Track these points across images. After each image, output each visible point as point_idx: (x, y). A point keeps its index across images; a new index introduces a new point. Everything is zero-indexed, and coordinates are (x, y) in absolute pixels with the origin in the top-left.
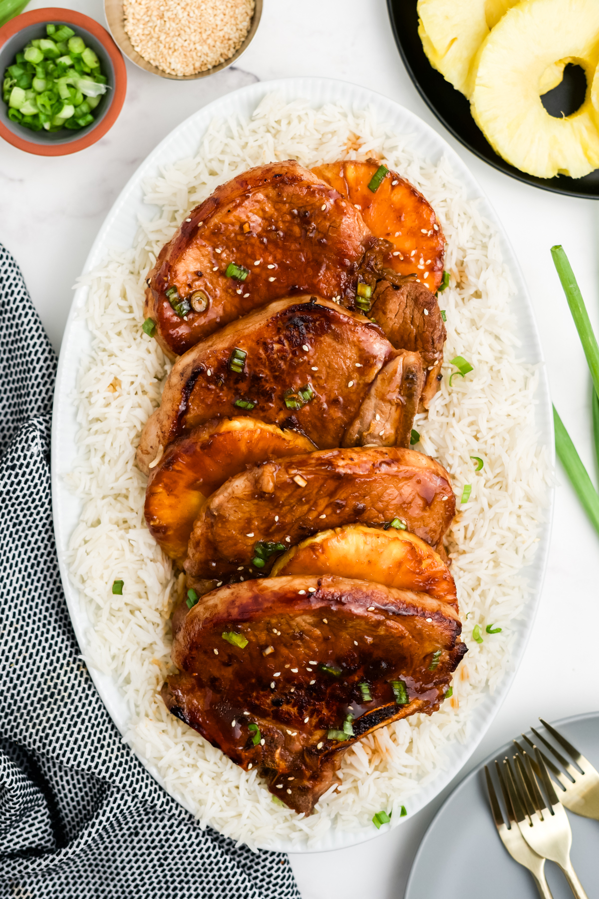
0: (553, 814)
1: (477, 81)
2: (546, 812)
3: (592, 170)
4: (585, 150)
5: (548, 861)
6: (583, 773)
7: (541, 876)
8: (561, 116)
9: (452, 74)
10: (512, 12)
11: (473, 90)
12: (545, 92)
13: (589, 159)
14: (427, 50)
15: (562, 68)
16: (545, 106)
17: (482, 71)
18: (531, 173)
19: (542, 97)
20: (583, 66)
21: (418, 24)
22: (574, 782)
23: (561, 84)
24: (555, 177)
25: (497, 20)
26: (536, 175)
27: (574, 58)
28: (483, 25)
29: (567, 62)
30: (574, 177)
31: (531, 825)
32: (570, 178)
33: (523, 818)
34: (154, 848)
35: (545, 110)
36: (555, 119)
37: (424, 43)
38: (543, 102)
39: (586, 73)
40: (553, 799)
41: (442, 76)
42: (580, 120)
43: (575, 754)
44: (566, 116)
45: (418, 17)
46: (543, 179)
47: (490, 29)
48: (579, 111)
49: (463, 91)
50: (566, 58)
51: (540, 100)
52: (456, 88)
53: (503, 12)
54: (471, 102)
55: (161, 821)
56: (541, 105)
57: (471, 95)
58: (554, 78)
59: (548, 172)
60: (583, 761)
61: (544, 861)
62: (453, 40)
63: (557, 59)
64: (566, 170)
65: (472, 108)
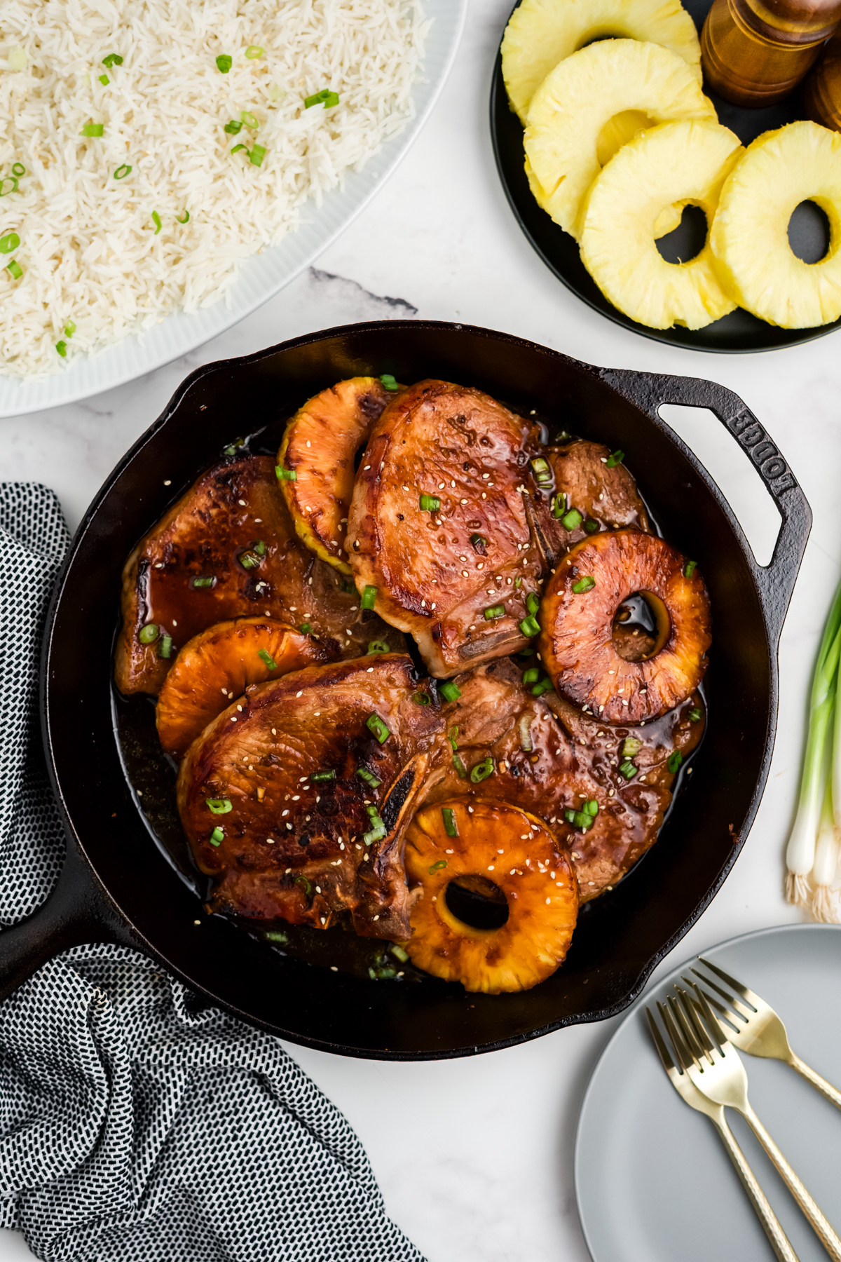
0: (723, 1055)
1: (587, 223)
2: (714, 1053)
3: (712, 322)
4: (704, 299)
5: (726, 1108)
6: (756, 1011)
7: (721, 1120)
8: (677, 262)
9: (560, 215)
10: (625, 149)
11: (582, 233)
12: (661, 235)
13: (708, 309)
14: (533, 188)
15: (680, 210)
16: (660, 251)
17: (591, 213)
18: (645, 323)
19: (657, 241)
20: (703, 208)
21: (524, 160)
22: (747, 1021)
23: (680, 227)
24: (671, 328)
25: (609, 158)
26: (650, 326)
27: (693, 200)
28: (594, 162)
29: (686, 204)
30: (691, 328)
31: (702, 1071)
32: (687, 329)
33: (692, 1062)
34: (228, 1115)
35: (660, 255)
36: (671, 265)
37: (530, 181)
38: (658, 247)
39: (707, 216)
40: (721, 1039)
41: (549, 217)
42: (697, 267)
43: (740, 989)
44: (684, 261)
45: (525, 153)
46: (657, 330)
47: (602, 166)
48: (699, 257)
49: (572, 233)
50: (685, 200)
51: (655, 245)
52: (564, 230)
53: (616, 150)
54: (580, 245)
55: (234, 1081)
56: (656, 250)
57: (580, 238)
58: (671, 221)
59: (664, 324)
60: (751, 996)
61: (722, 1108)
62: (562, 178)
63: (674, 200)
64: (682, 321)
65: (581, 251)
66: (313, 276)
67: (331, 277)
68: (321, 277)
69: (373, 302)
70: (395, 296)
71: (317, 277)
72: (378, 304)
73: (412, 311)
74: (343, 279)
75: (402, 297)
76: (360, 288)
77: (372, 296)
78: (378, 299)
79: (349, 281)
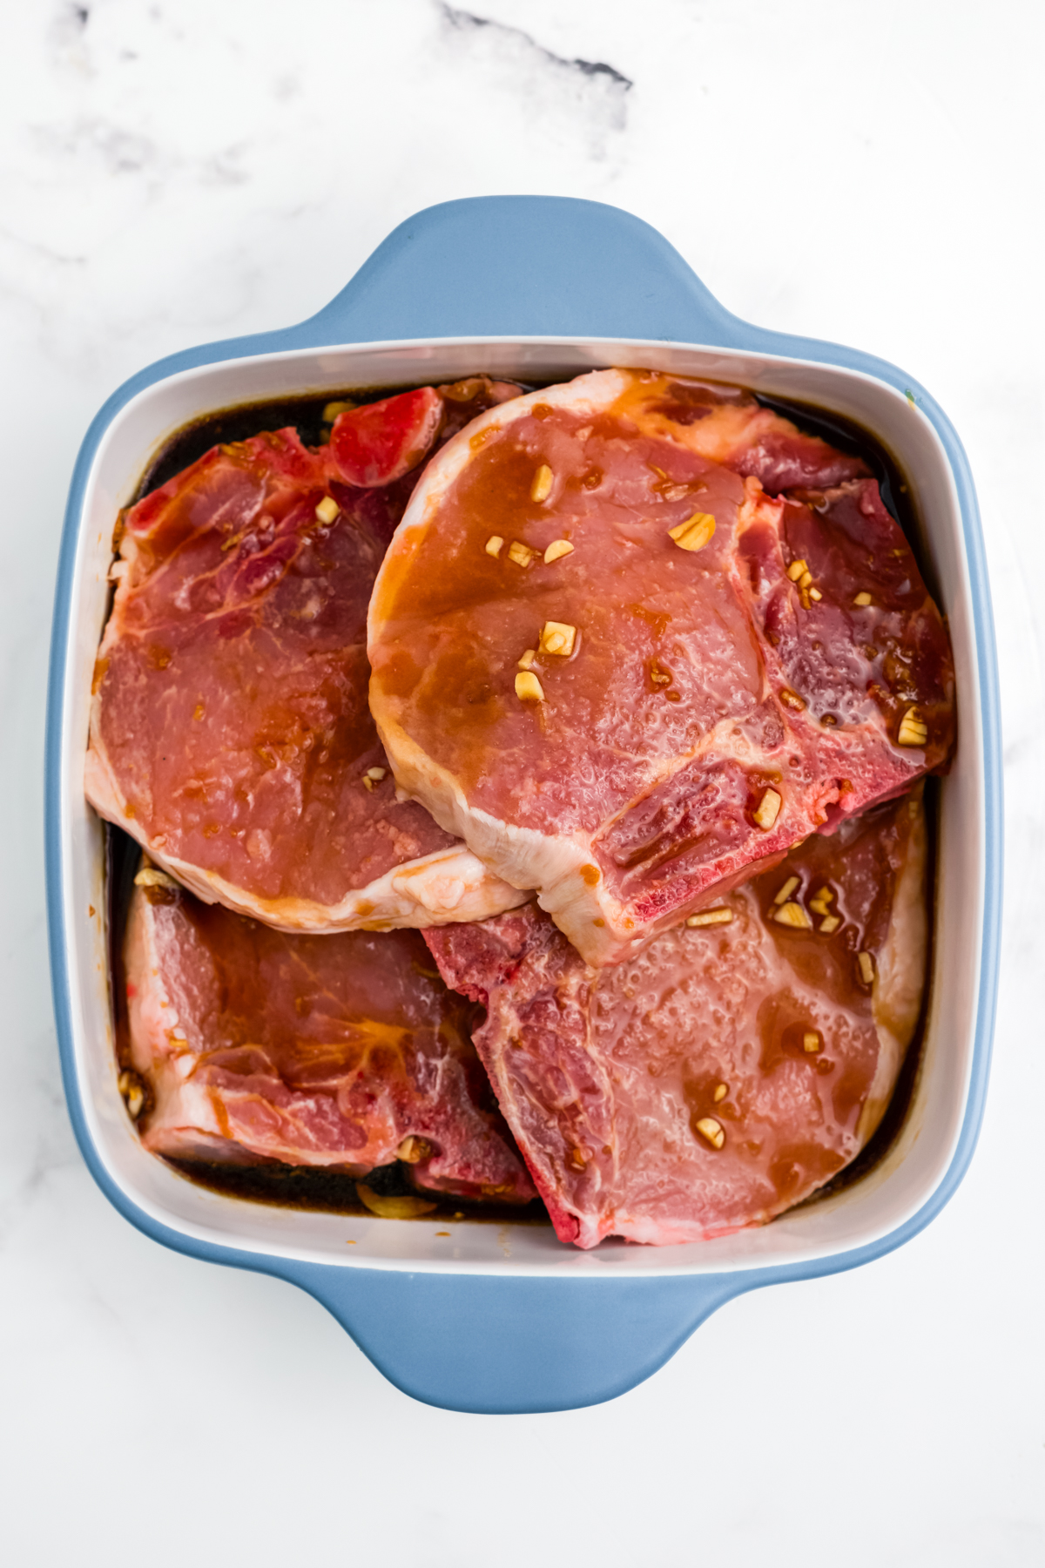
66: (447, 21)
67: (479, 22)
68: (462, 21)
69: (554, 68)
70: (593, 58)
71: (454, 23)
72: (563, 71)
73: (623, 85)
74: (501, 27)
75: (605, 60)
76: (530, 41)
77: (552, 57)
78: (563, 62)
79: (512, 31)
